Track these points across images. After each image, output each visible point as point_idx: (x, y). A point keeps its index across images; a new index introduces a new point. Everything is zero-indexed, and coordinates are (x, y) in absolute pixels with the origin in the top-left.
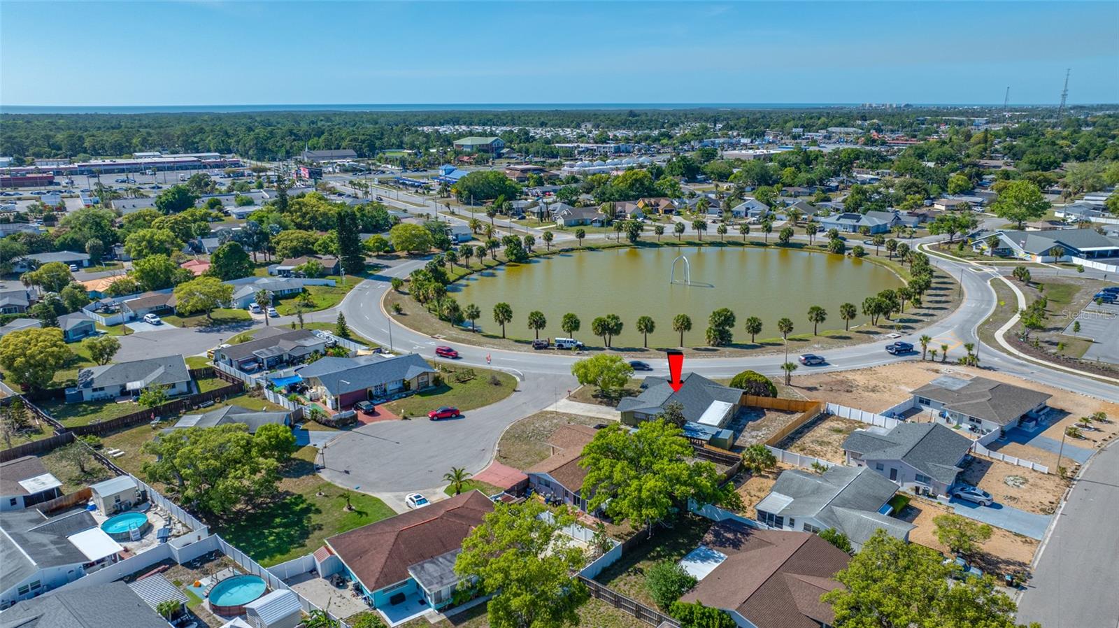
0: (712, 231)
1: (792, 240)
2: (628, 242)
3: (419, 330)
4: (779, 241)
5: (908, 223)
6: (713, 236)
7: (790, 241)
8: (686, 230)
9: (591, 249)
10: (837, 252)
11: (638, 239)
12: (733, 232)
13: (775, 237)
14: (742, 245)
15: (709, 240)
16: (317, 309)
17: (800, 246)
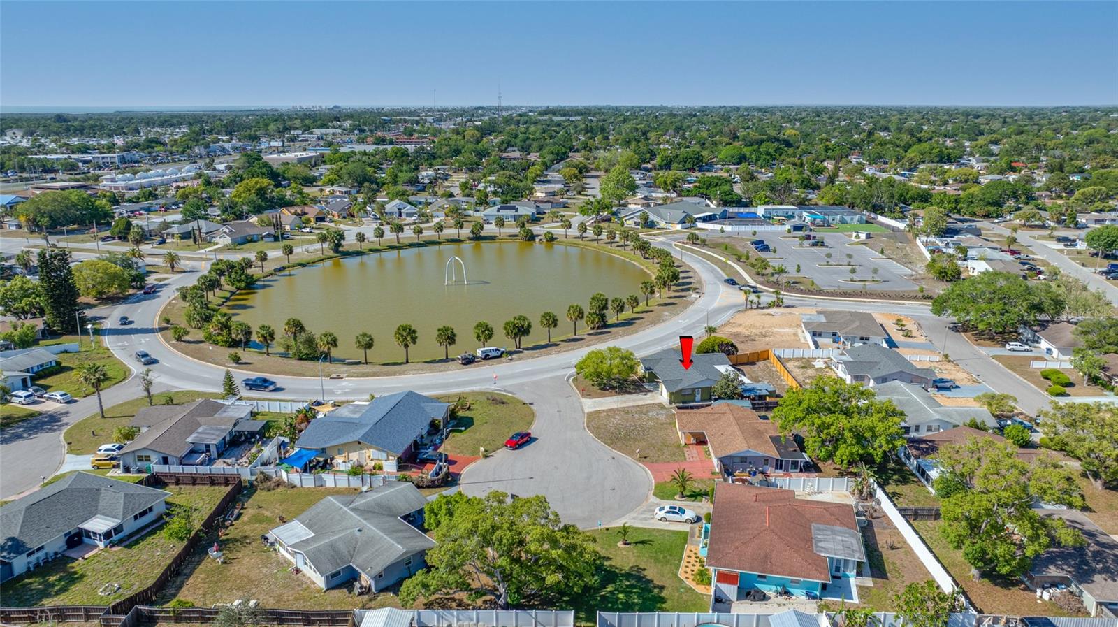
0: (408, 234)
1: (483, 233)
2: (332, 254)
3: (304, 375)
4: (472, 236)
5: (547, 209)
6: (411, 237)
7: (482, 235)
8: (385, 234)
9: (303, 265)
10: (529, 240)
11: (341, 249)
12: (429, 234)
13: (466, 232)
14: (440, 243)
15: (407, 242)
16: (115, 381)
17: (492, 238)
